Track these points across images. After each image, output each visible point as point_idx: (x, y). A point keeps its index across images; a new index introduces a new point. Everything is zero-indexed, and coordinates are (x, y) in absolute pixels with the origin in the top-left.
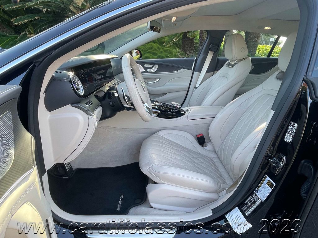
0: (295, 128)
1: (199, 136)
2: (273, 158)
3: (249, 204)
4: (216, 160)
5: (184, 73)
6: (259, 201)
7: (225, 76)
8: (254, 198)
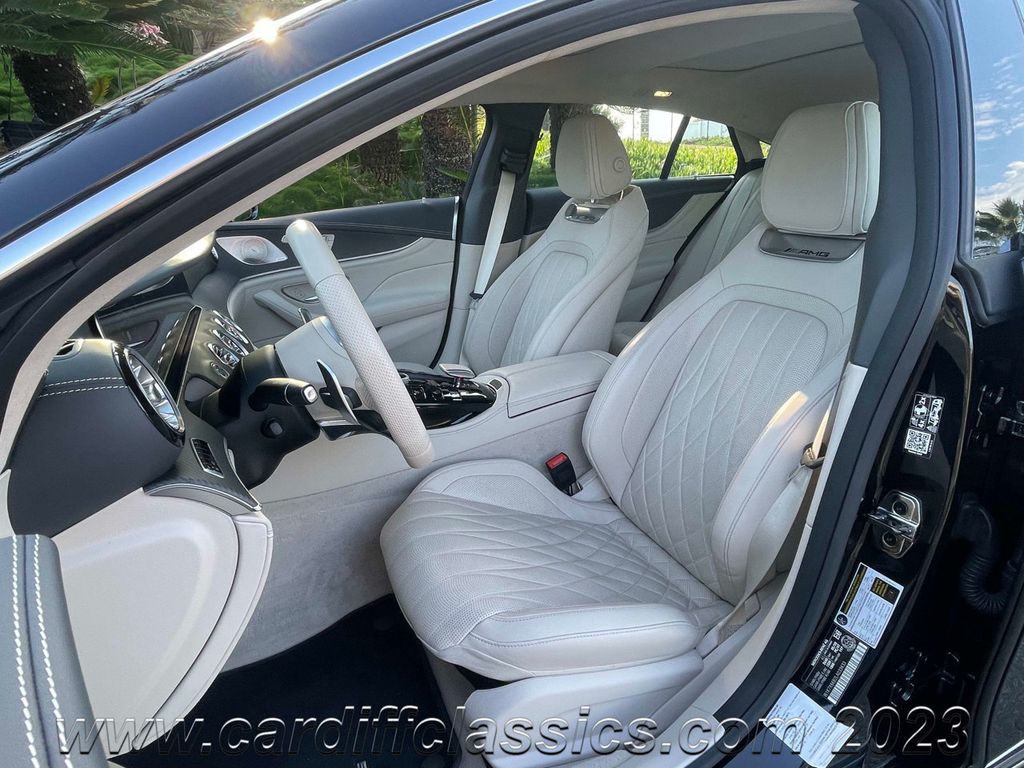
0: (937, 410)
1: (556, 463)
2: (876, 509)
3: (829, 663)
4: (625, 529)
5: (429, 252)
6: (862, 650)
7: (570, 252)
8: (839, 642)
